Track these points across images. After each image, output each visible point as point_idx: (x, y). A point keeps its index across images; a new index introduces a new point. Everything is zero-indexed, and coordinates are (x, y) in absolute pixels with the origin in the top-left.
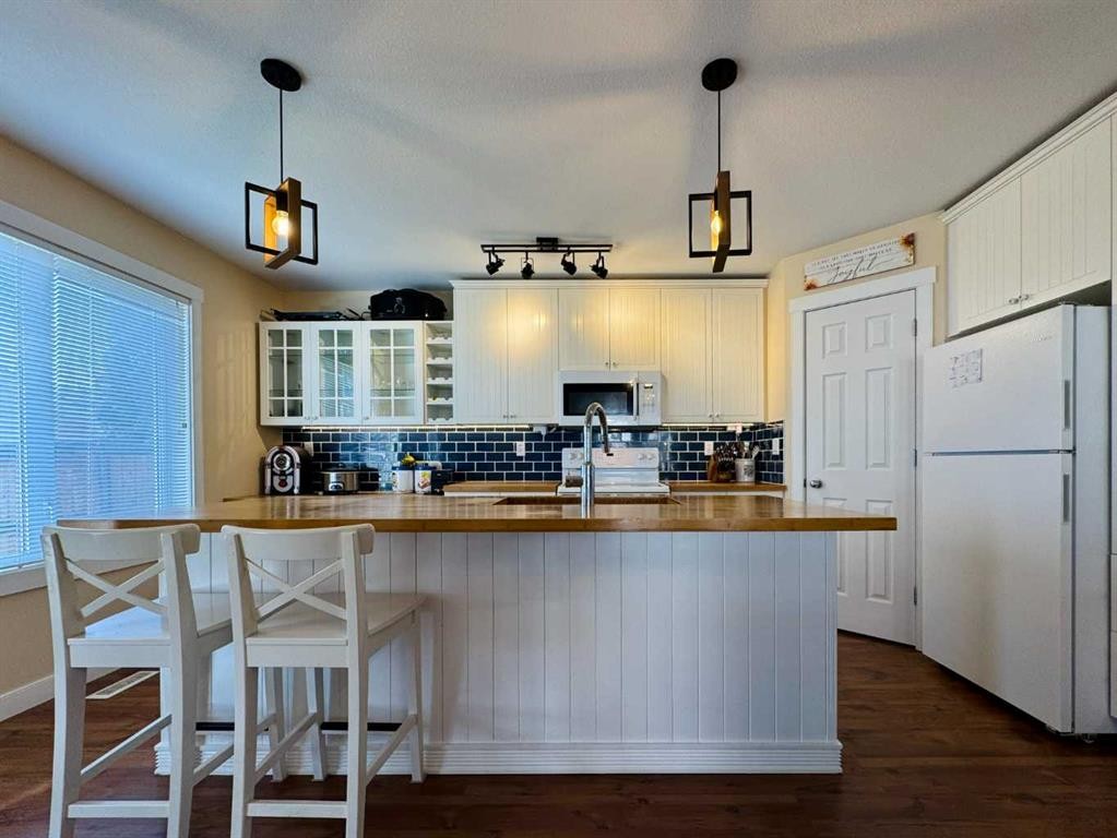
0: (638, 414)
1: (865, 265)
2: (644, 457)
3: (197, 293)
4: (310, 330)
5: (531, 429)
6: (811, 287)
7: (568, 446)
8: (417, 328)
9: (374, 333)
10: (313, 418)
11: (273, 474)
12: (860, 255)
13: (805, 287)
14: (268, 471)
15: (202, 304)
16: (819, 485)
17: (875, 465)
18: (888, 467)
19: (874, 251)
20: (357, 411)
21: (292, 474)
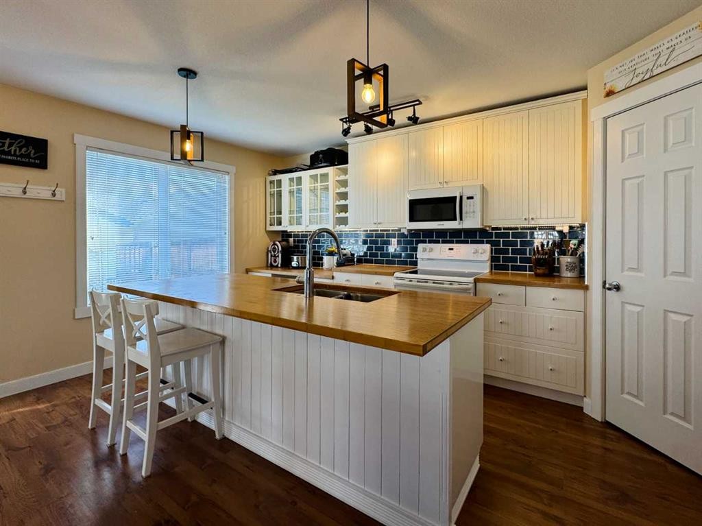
0: (461, 219)
1: (662, 60)
2: (476, 252)
3: (232, 169)
4: (285, 178)
5: (400, 230)
6: (610, 93)
7: (424, 242)
8: (331, 171)
9: (311, 176)
10: (286, 226)
11: (271, 256)
12: (657, 51)
13: (604, 93)
14: (270, 254)
15: (235, 174)
16: (618, 288)
17: (674, 273)
18: (689, 277)
19: (673, 43)
20: (303, 222)
21: (278, 256)
